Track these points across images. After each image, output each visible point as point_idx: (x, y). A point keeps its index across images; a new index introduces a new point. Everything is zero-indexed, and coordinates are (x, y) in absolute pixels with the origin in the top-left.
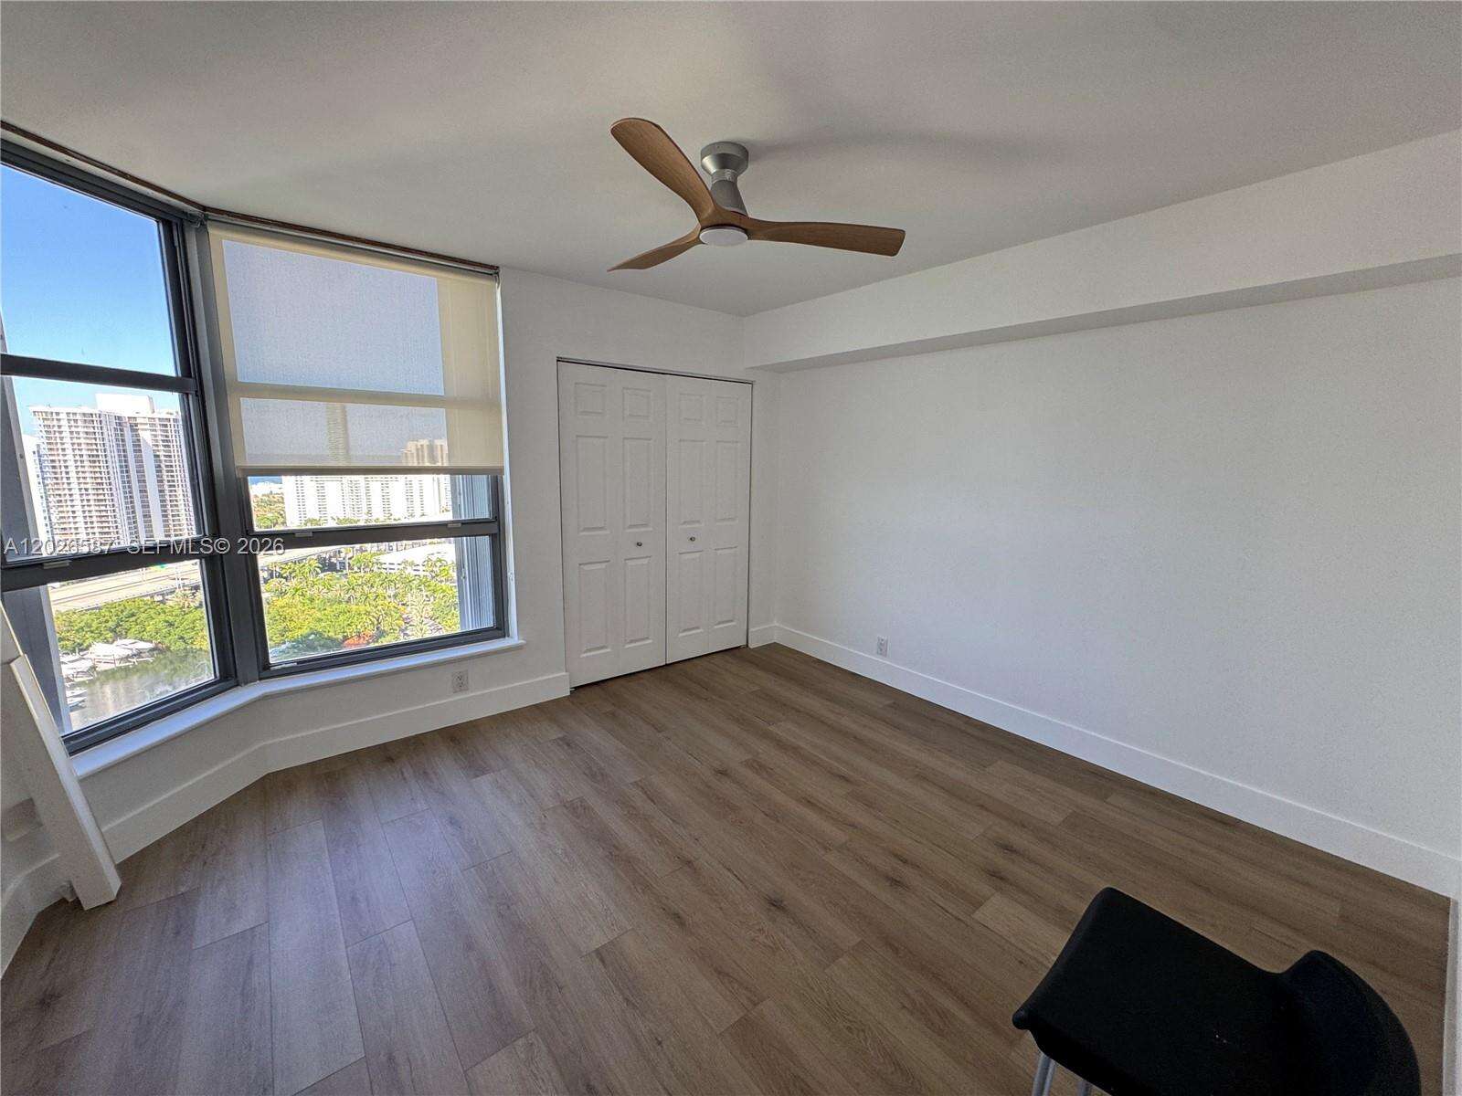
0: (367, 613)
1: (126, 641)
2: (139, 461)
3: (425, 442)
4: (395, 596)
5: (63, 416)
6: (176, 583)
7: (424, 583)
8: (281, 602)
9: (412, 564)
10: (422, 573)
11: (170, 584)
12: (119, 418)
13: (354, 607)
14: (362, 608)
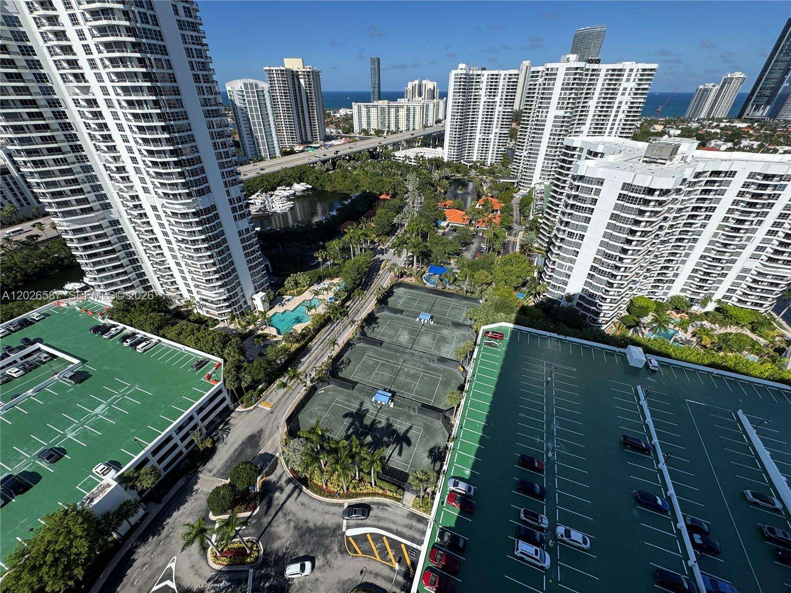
0: (390, 183)
1: (304, 184)
2: (301, 96)
3: (417, 82)
4: (401, 175)
5: (274, 72)
6: (317, 159)
7: (415, 169)
8: (355, 173)
9: (409, 158)
10: (413, 164)
11: (314, 159)
12: (292, 72)
13: (385, 179)
14: (388, 180)
